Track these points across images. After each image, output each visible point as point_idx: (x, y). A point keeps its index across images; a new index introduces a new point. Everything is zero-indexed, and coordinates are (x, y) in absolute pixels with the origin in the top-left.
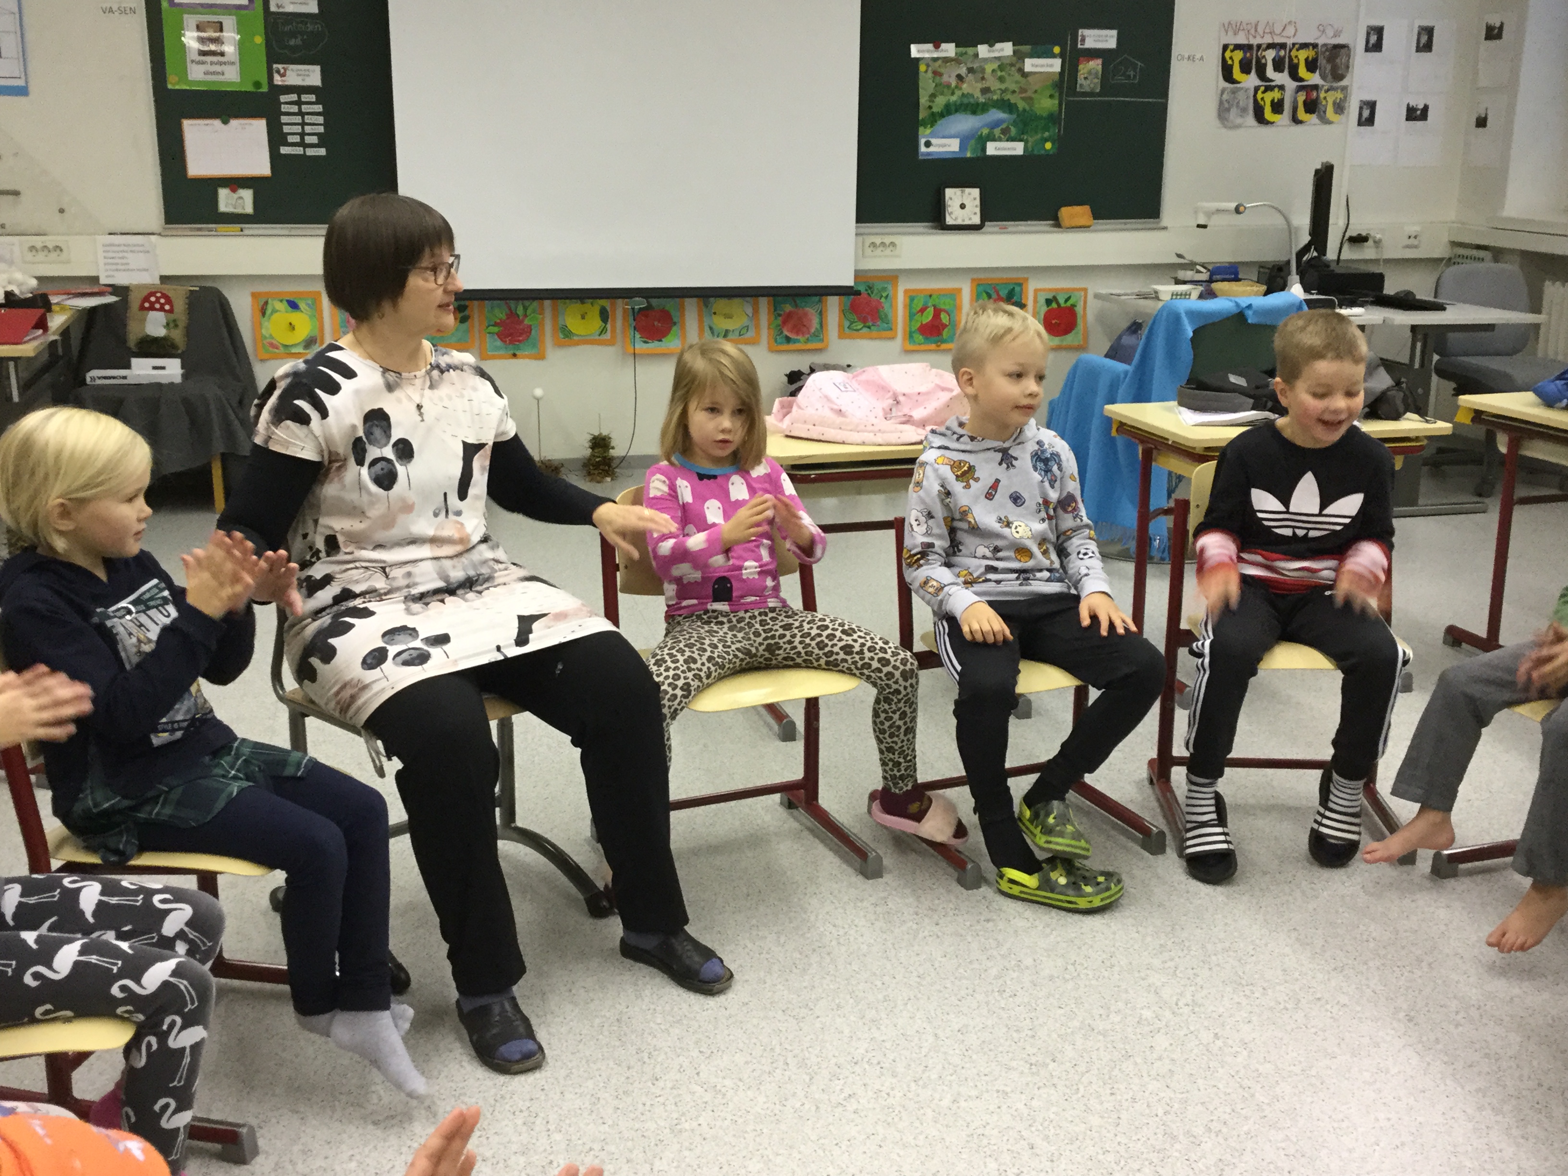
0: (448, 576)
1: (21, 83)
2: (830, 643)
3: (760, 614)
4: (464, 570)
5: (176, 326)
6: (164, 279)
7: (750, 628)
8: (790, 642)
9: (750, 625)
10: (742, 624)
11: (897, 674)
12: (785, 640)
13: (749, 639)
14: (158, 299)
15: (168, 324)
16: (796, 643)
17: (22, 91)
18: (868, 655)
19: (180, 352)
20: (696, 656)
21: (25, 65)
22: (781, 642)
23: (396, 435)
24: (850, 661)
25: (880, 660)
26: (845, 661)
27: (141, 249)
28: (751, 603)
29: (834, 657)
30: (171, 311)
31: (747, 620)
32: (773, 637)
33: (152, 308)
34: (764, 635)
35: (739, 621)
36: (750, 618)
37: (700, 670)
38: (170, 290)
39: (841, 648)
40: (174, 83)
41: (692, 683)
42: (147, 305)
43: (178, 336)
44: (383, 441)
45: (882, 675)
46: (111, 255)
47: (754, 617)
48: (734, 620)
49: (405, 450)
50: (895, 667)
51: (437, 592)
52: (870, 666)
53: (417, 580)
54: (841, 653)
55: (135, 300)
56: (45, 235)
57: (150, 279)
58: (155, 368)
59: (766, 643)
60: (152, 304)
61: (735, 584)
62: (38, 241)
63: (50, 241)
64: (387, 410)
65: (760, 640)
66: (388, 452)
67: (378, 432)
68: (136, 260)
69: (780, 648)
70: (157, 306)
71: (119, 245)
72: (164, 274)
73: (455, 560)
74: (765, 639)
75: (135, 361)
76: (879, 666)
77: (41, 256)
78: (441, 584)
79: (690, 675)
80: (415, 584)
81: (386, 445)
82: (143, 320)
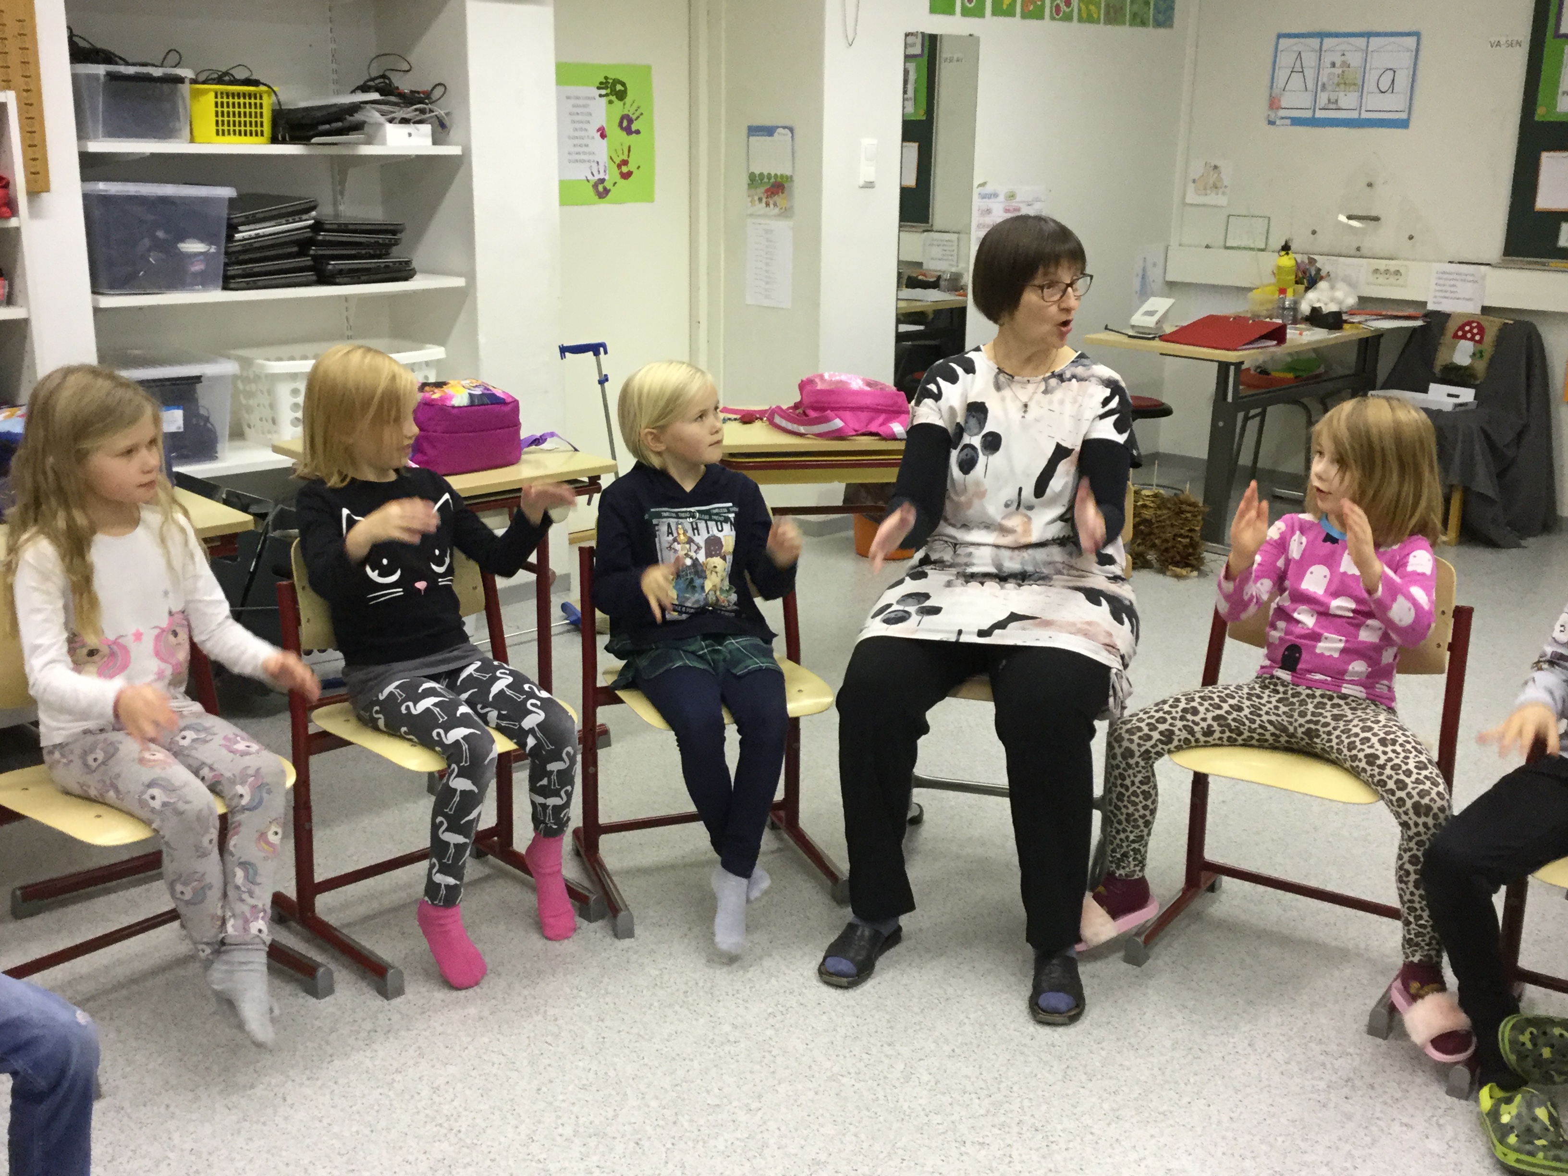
0: (1002, 565)
1: (1404, 116)
2: (1360, 747)
3: (1322, 696)
4: (1022, 564)
5: (1482, 356)
6: (1486, 310)
7: (1300, 705)
8: (1329, 733)
9: (1303, 703)
10: (1295, 700)
11: (1409, 803)
12: (1326, 729)
13: (1292, 716)
14: (1472, 328)
15: (1474, 354)
16: (1333, 737)
17: (1404, 124)
18: (1388, 771)
19: (1478, 382)
20: (1202, 709)
21: (1411, 99)
22: (1322, 730)
23: (989, 427)
24: (1369, 773)
25: (1398, 782)
26: (1364, 770)
27: (1471, 278)
28: (1316, 681)
29: (1357, 763)
30: (1480, 342)
31: (1303, 697)
32: (1317, 723)
33: (1464, 337)
34: (1309, 717)
35: (1293, 696)
36: (1308, 696)
37: (1197, 724)
38: (1486, 321)
39: (1366, 756)
40: (1541, 114)
41: (1177, 732)
42: (1460, 333)
43: (1481, 367)
44: (976, 431)
45: (1394, 799)
46: (1441, 282)
47: (1313, 696)
48: (1290, 692)
49: (993, 442)
50: (1410, 796)
51: (987, 576)
52: (1385, 783)
53: (975, 561)
54: (1364, 760)
55: (1452, 326)
56: (1392, 259)
57: (1472, 308)
58: (1449, 395)
59: (1307, 726)
60: (1465, 333)
61: (1305, 656)
62: (1382, 264)
63: (1392, 265)
64: (987, 405)
65: (1302, 721)
66: (976, 441)
67: (973, 422)
68: (1465, 289)
69: (1318, 736)
70: (1469, 335)
71: (1450, 274)
72: (1487, 304)
73: (1017, 552)
74: (1308, 722)
75: (1433, 387)
76: (1394, 787)
77: (1382, 279)
78: (992, 570)
79: (1179, 724)
80: (973, 564)
81: (976, 434)
82: (1453, 348)
